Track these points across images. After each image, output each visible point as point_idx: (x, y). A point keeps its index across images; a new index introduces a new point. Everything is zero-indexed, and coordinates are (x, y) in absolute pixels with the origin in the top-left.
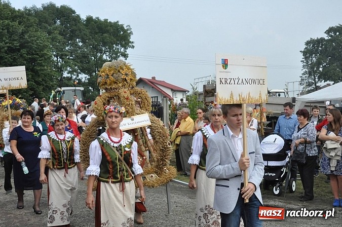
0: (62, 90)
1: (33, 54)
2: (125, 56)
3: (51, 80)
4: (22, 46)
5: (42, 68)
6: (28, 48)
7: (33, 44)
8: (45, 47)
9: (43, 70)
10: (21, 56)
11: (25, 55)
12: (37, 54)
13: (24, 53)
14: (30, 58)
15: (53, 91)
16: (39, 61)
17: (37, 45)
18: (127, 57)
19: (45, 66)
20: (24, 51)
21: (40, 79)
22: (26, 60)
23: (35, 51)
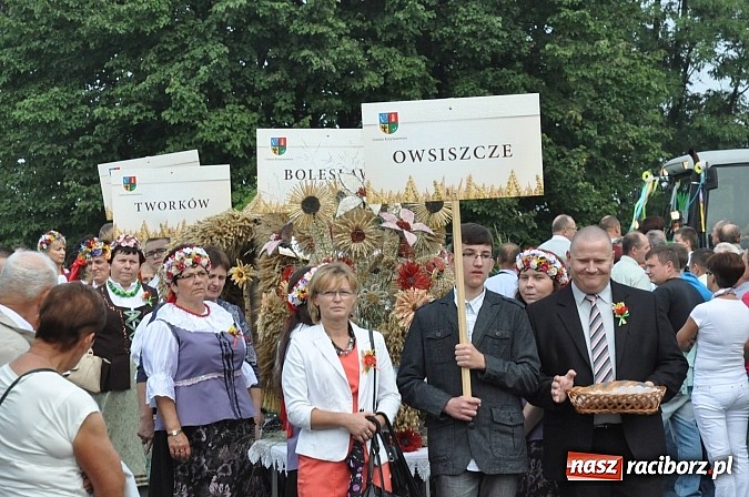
0: (700, 167)
3: (632, 114)
5: (586, 49)
9: (588, 60)
15: (648, 177)
21: (575, 113)
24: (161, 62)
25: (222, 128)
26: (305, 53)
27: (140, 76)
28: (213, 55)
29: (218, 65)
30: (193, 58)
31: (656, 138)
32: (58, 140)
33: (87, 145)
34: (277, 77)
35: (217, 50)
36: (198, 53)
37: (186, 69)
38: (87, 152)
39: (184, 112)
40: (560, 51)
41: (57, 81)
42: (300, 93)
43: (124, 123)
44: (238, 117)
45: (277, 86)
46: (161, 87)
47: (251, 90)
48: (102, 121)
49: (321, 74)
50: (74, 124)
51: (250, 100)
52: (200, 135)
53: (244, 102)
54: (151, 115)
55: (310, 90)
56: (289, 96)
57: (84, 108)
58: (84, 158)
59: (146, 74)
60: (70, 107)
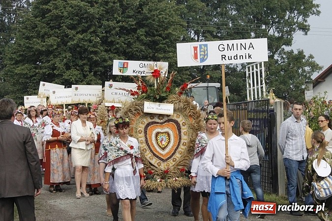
1: (154, 36)
2: (305, 29)
4: (140, 25)
5: (167, 55)
6: (147, 26)
7: (154, 20)
8: (170, 24)
10: (138, 38)
11: (143, 37)
12: (160, 35)
13: (142, 35)
14: (150, 41)
16: (161, 45)
17: (159, 21)
18: (308, 29)
19: (169, 52)
20: (141, 32)
22: (144, 44)
23: (157, 31)
24: (54, 58)
25: (70, 75)
26: (92, 56)
27: (48, 61)
28: (67, 56)
29: (69, 59)
30: (62, 57)
31: (187, 79)
32: (27, 78)
33: (34, 79)
34: (85, 62)
35: (69, 55)
36: (64, 55)
37: (60, 60)
38: (34, 81)
39: (59, 71)
40: (160, 56)
41: (27, 62)
42: (91, 66)
43: (44, 74)
44: (74, 72)
45: (84, 64)
46: (54, 64)
47: (77, 65)
48: (39, 73)
49: (96, 61)
50: (31, 74)
51: (78, 68)
52: (64, 77)
53: (76, 69)
54: (51, 72)
55: (93, 65)
56: (88, 67)
57: (34, 70)
58: (33, 83)
59: (50, 61)
60: (30, 69)
